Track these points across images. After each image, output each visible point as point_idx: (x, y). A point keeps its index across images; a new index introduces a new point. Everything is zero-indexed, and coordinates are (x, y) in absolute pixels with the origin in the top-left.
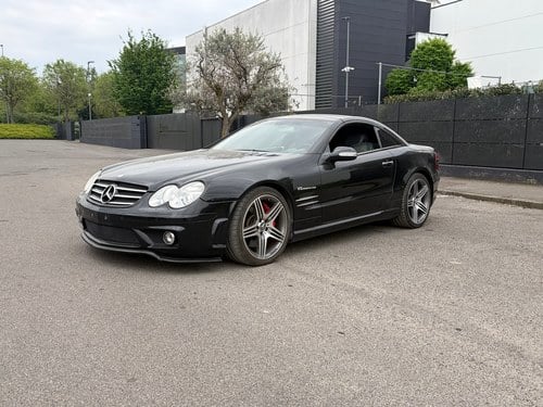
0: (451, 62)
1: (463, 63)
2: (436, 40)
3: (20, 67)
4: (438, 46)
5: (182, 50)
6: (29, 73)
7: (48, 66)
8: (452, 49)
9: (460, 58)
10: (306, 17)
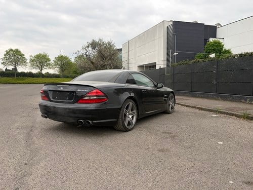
0: (222, 49)
1: (227, 49)
3: (66, 58)
4: (216, 43)
5: (120, 50)
6: (69, 60)
7: (76, 57)
8: (223, 44)
9: (226, 47)
10: (162, 34)
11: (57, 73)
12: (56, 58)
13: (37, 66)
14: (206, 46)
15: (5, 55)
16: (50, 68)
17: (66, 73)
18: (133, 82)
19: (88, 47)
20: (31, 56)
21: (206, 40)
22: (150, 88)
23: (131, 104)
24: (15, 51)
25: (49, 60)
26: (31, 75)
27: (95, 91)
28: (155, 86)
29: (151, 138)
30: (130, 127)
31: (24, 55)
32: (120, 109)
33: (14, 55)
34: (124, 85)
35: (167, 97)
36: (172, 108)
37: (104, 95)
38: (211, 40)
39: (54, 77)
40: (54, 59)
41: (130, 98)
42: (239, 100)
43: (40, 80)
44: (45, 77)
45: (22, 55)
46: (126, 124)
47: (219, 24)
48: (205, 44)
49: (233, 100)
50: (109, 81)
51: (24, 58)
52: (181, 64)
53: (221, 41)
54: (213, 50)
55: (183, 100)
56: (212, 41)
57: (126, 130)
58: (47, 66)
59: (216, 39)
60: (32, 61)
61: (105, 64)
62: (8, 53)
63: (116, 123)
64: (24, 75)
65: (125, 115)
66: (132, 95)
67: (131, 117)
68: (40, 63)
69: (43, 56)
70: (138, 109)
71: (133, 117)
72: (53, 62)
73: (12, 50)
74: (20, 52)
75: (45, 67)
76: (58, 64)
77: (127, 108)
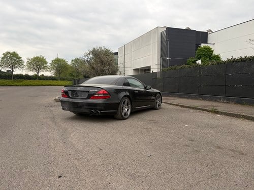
0: (212, 54)
1: (216, 55)
2: (205, 46)
3: (63, 61)
4: (206, 49)
5: (116, 54)
6: (66, 63)
7: (72, 60)
8: (212, 49)
9: (215, 53)
10: (157, 40)
11: (53, 76)
12: (52, 61)
13: (34, 68)
14: (197, 52)
15: (2, 58)
16: (47, 71)
17: (62, 75)
18: (128, 84)
19: (89, 54)
20: (28, 59)
21: (198, 46)
22: (141, 90)
23: (127, 100)
24: (12, 54)
25: (46, 63)
26: (27, 77)
27: (102, 91)
28: (145, 88)
29: (140, 123)
30: (126, 117)
31: (21, 58)
32: (119, 103)
33: (11, 58)
34: (121, 87)
35: (155, 96)
36: (159, 105)
37: (108, 94)
38: (203, 45)
39: (50, 80)
40: (51, 62)
41: (126, 96)
42: (215, 100)
43: (37, 82)
44: (42, 79)
45: (19, 58)
46: (123, 114)
47: (210, 31)
48: (197, 49)
49: (211, 100)
50: (111, 84)
51: (21, 60)
52: (170, 69)
53: (211, 46)
54: (204, 55)
55: (171, 100)
56: (202, 47)
57: (123, 119)
58: (44, 68)
59: (206, 45)
60: (29, 63)
61: (104, 69)
62: (5, 55)
63: (116, 113)
64: (20, 77)
65: (123, 108)
66: (128, 94)
67: (127, 110)
68: (37, 65)
69: (40, 59)
70: (131, 105)
71: (128, 110)
72: (49, 65)
73: (9, 53)
74: (17, 54)
75: (42, 70)
76: (55, 66)
77: (124, 103)
